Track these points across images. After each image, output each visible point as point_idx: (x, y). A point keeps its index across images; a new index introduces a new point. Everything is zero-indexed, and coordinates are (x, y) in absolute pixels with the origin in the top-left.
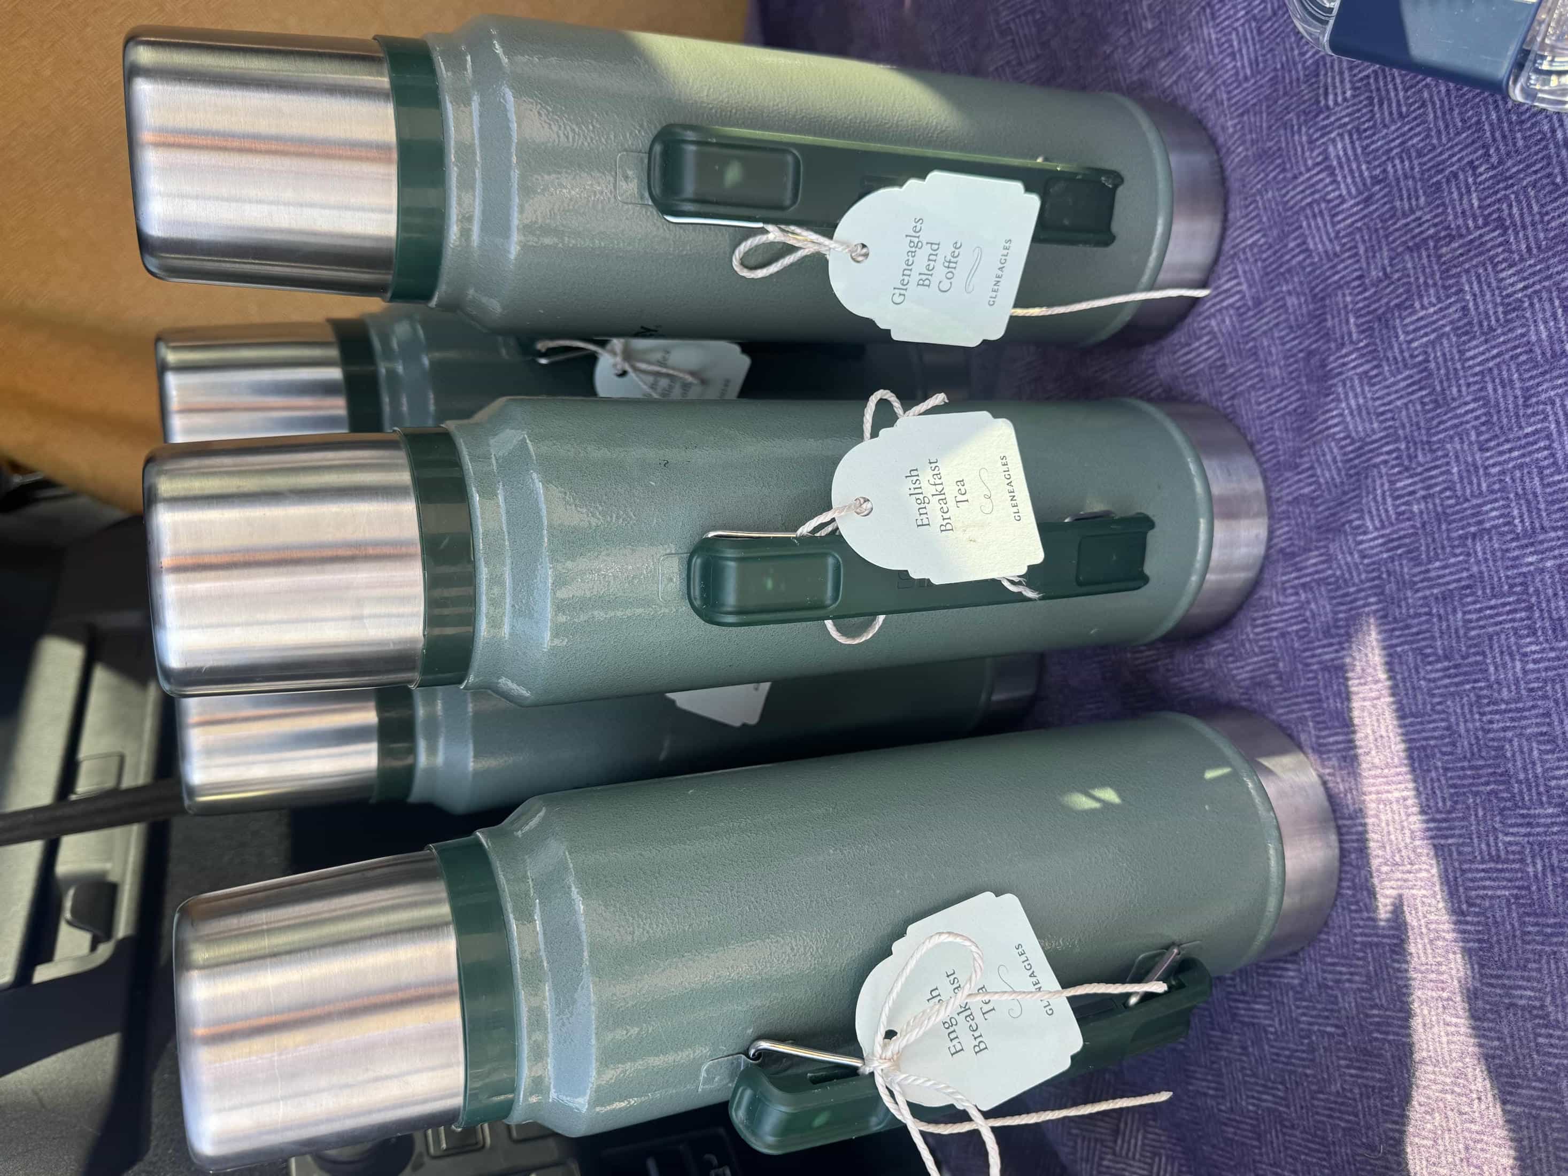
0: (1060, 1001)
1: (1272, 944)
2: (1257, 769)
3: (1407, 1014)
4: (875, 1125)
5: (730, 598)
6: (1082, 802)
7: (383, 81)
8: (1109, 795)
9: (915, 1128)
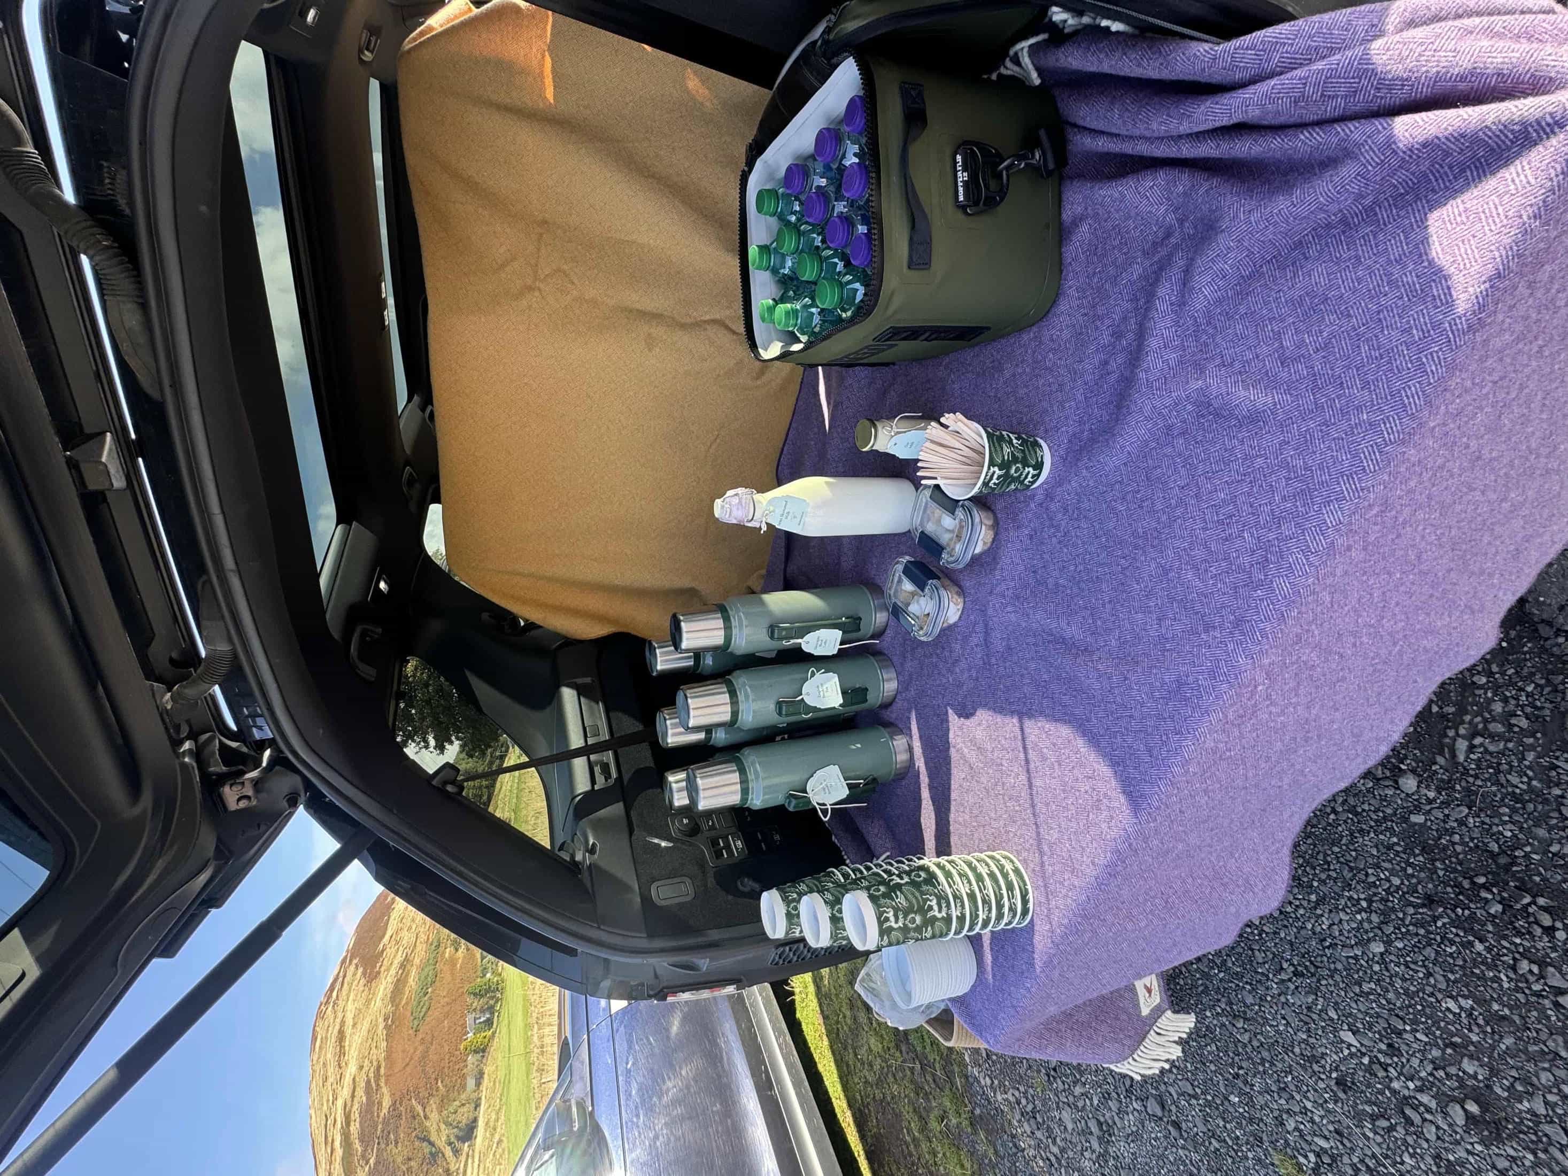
0: (844, 784)
1: (896, 775)
2: (892, 739)
3: (920, 789)
4: (810, 807)
5: (784, 713)
6: (853, 747)
7: (719, 615)
8: (859, 746)
9: (817, 807)
